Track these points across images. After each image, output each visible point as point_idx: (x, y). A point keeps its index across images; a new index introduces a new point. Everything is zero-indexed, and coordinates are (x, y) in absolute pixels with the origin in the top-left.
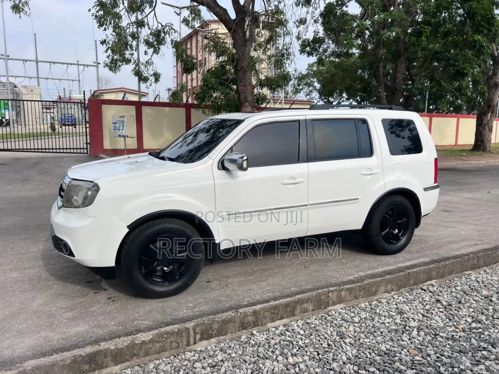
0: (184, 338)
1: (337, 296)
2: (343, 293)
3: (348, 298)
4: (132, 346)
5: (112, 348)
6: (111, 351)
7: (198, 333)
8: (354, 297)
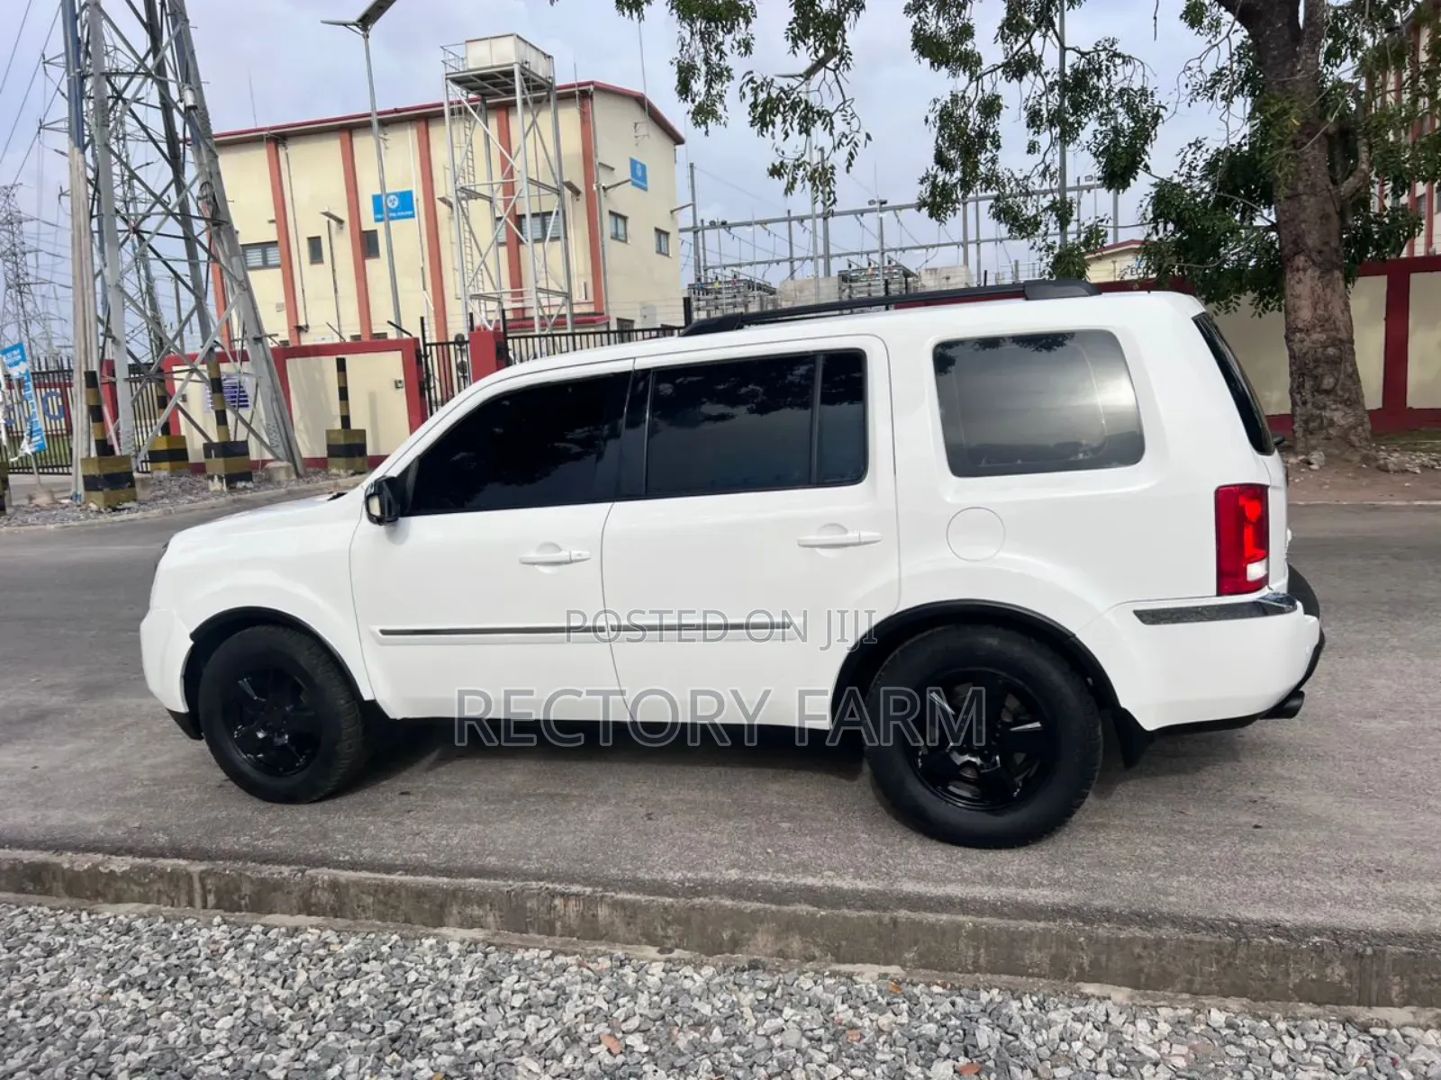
0: (183, 892)
1: (582, 916)
2: (603, 912)
3: (621, 930)
4: (93, 873)
5: (66, 866)
6: (64, 872)
7: (210, 891)
8: (642, 934)
